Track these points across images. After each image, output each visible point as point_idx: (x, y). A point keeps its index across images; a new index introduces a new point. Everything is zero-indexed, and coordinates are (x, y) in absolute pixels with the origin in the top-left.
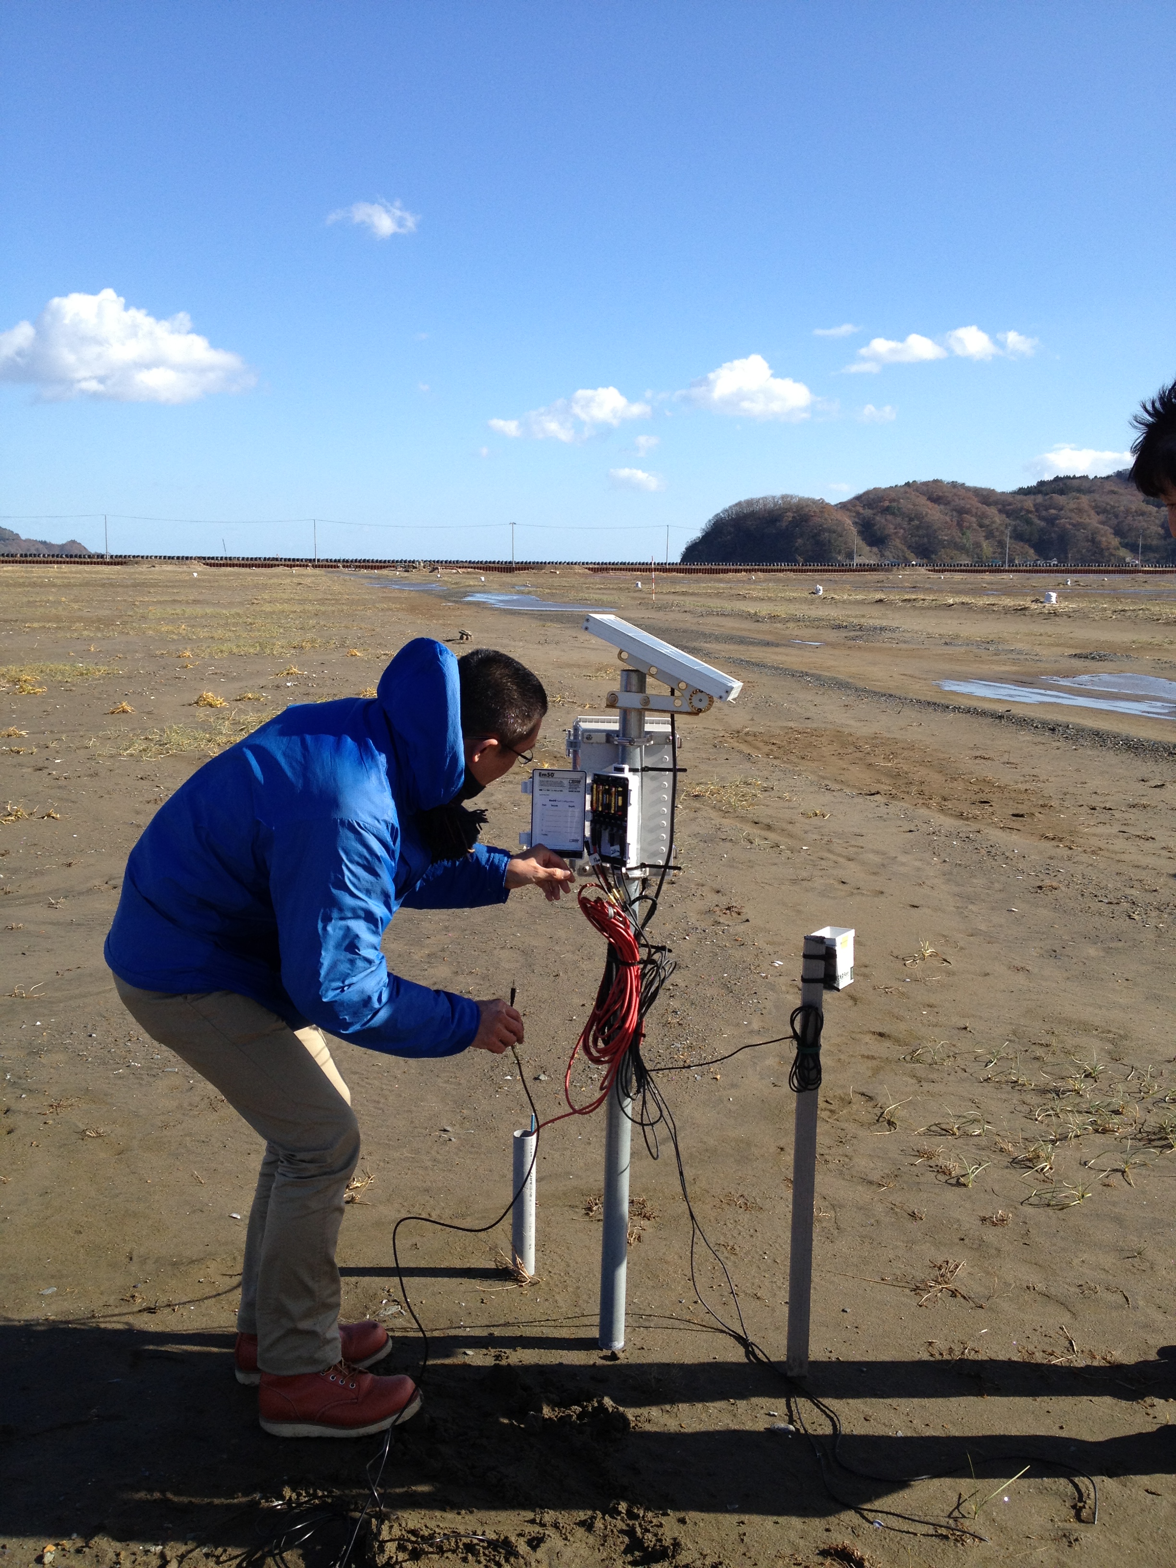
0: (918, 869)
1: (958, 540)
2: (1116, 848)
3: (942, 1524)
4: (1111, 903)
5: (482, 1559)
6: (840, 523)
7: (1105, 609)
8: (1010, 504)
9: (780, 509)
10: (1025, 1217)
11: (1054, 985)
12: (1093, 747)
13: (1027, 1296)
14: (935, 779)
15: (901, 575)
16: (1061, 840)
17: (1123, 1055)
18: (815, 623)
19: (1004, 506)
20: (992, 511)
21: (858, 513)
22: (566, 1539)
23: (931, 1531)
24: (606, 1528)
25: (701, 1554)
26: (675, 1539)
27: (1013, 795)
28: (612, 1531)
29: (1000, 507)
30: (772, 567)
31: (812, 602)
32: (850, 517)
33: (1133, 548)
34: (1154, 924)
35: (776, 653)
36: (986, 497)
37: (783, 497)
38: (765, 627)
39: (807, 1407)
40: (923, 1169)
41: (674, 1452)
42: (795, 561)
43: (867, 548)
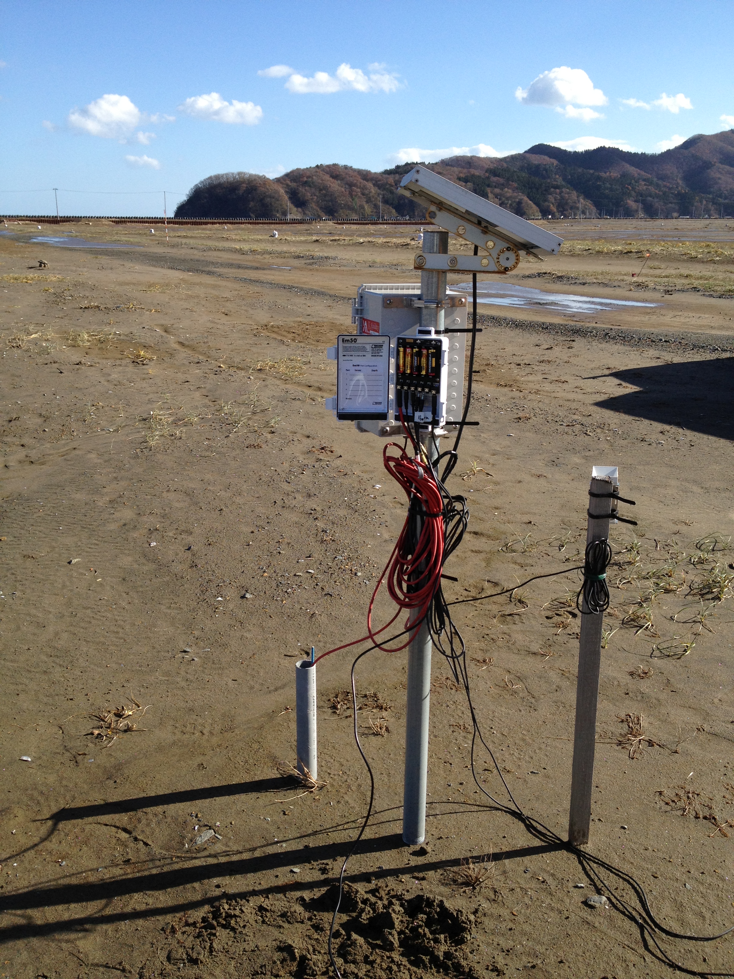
1: (350, 203)
2: (549, 389)
4: (569, 426)
6: (277, 192)
8: (380, 181)
9: (238, 181)
10: (660, 669)
11: (567, 485)
15: (319, 226)
16: (511, 386)
18: (281, 255)
19: (376, 181)
20: (370, 185)
21: (287, 185)
29: (374, 182)
30: (236, 221)
31: (273, 242)
32: (283, 187)
34: (603, 438)
35: (265, 274)
36: (365, 175)
37: (239, 174)
38: (250, 257)
39: (603, 873)
40: (566, 638)
41: (520, 943)
42: (250, 217)
43: (295, 209)
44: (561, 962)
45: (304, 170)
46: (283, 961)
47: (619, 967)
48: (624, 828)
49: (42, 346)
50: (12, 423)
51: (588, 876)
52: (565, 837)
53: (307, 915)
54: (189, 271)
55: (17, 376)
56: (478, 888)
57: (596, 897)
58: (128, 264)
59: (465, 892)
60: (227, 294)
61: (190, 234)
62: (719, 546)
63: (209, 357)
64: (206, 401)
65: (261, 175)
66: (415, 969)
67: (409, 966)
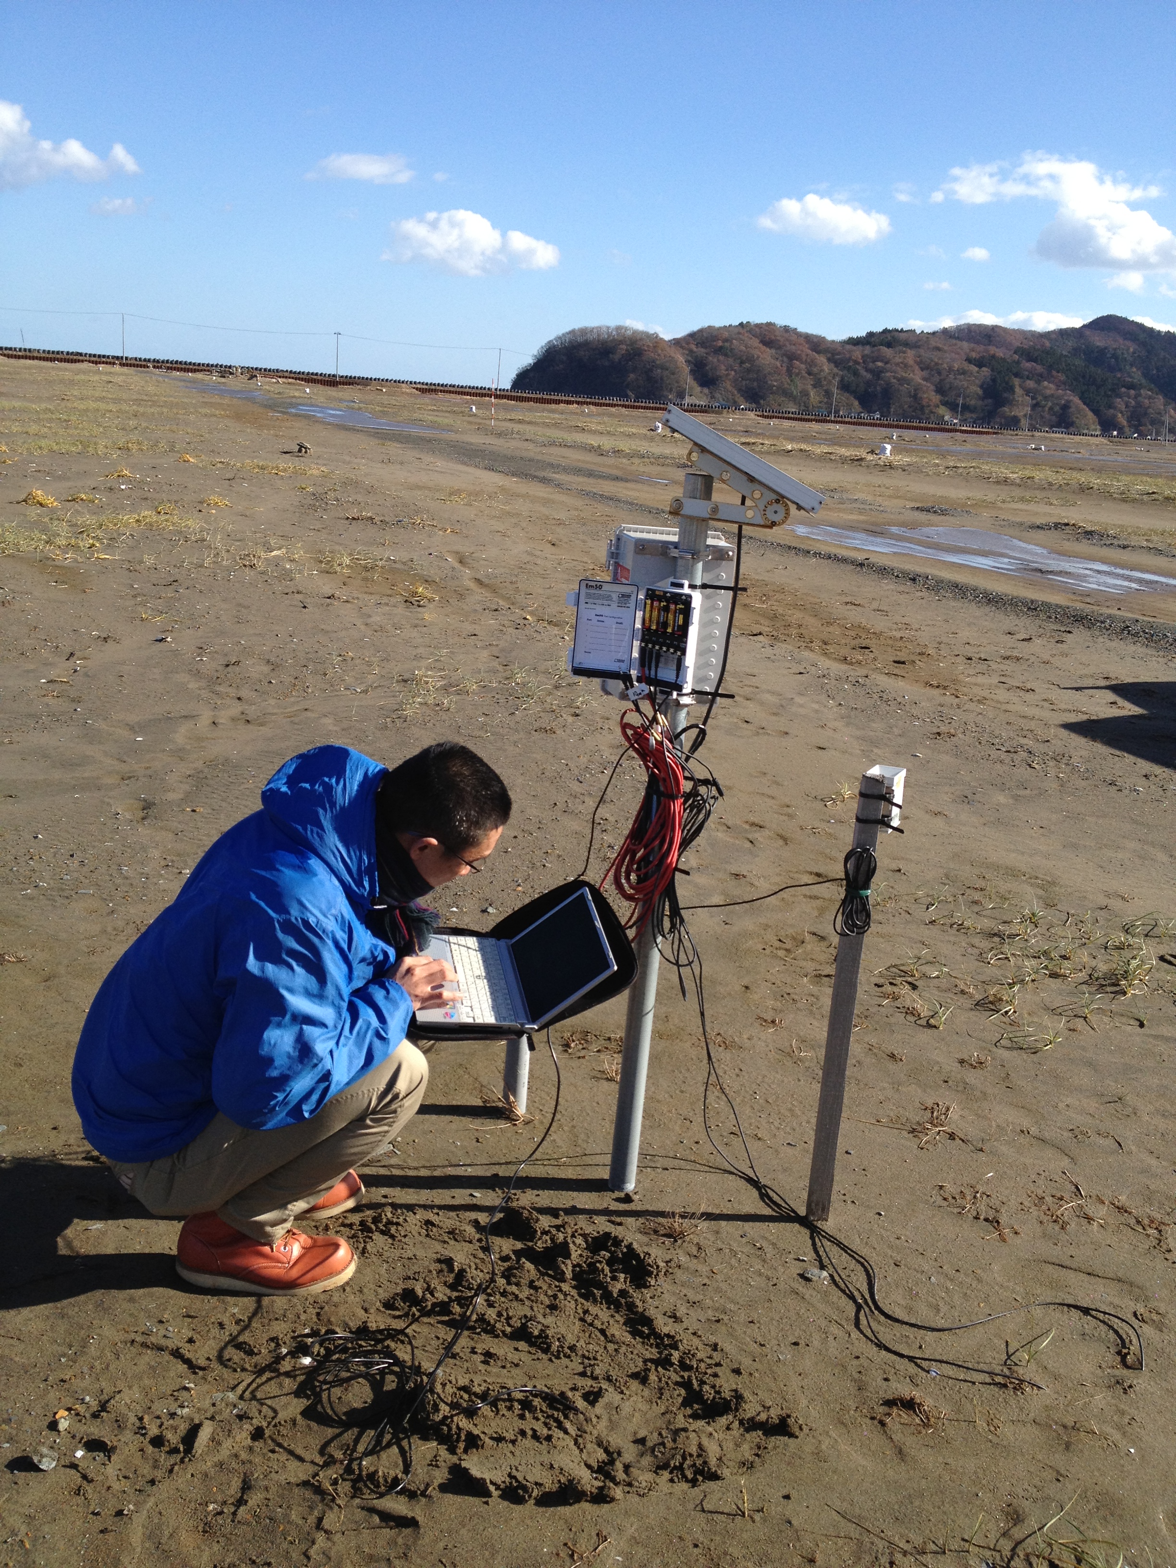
0: (817, 711)
1: (786, 386)
2: (1001, 699)
3: (996, 1372)
4: (1009, 752)
5: (540, 1415)
6: (672, 359)
7: (938, 465)
8: (839, 354)
9: (614, 340)
10: (1003, 1061)
11: (973, 830)
12: (954, 598)
13: (1023, 1140)
14: (812, 624)
15: (731, 418)
16: (945, 688)
17: (1056, 901)
18: (660, 460)
19: (833, 354)
20: (822, 359)
21: (691, 351)
22: (622, 1392)
23: (988, 1380)
24: (660, 1380)
25: (764, 1406)
26: (736, 1391)
27: (890, 642)
28: (667, 1383)
29: (829, 355)
30: (604, 401)
31: (652, 439)
32: (683, 354)
33: (953, 407)
34: (1053, 774)
35: (626, 488)
36: (816, 344)
37: (618, 328)
38: (611, 461)
39: (834, 1252)
40: (891, 1010)
41: (711, 1299)
42: (627, 396)
43: (699, 389)
44: (752, 1322)
45: (720, 328)
46: (440, 1271)
47: (817, 1337)
48: (880, 1214)
49: (284, 569)
50: (230, 669)
51: (816, 1252)
52: (802, 1211)
53: (478, 1236)
54: (514, 475)
55: (244, 607)
56: (679, 1241)
57: (816, 1271)
58: (428, 458)
59: (663, 1243)
60: (563, 515)
61: (528, 416)
62: (1157, 931)
63: (513, 604)
64: (495, 664)
65: (652, 332)
66: (583, 1301)
67: (577, 1297)
